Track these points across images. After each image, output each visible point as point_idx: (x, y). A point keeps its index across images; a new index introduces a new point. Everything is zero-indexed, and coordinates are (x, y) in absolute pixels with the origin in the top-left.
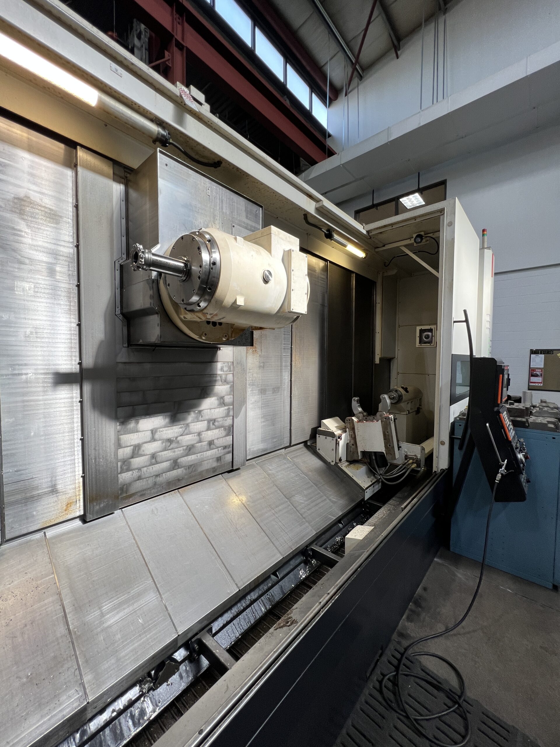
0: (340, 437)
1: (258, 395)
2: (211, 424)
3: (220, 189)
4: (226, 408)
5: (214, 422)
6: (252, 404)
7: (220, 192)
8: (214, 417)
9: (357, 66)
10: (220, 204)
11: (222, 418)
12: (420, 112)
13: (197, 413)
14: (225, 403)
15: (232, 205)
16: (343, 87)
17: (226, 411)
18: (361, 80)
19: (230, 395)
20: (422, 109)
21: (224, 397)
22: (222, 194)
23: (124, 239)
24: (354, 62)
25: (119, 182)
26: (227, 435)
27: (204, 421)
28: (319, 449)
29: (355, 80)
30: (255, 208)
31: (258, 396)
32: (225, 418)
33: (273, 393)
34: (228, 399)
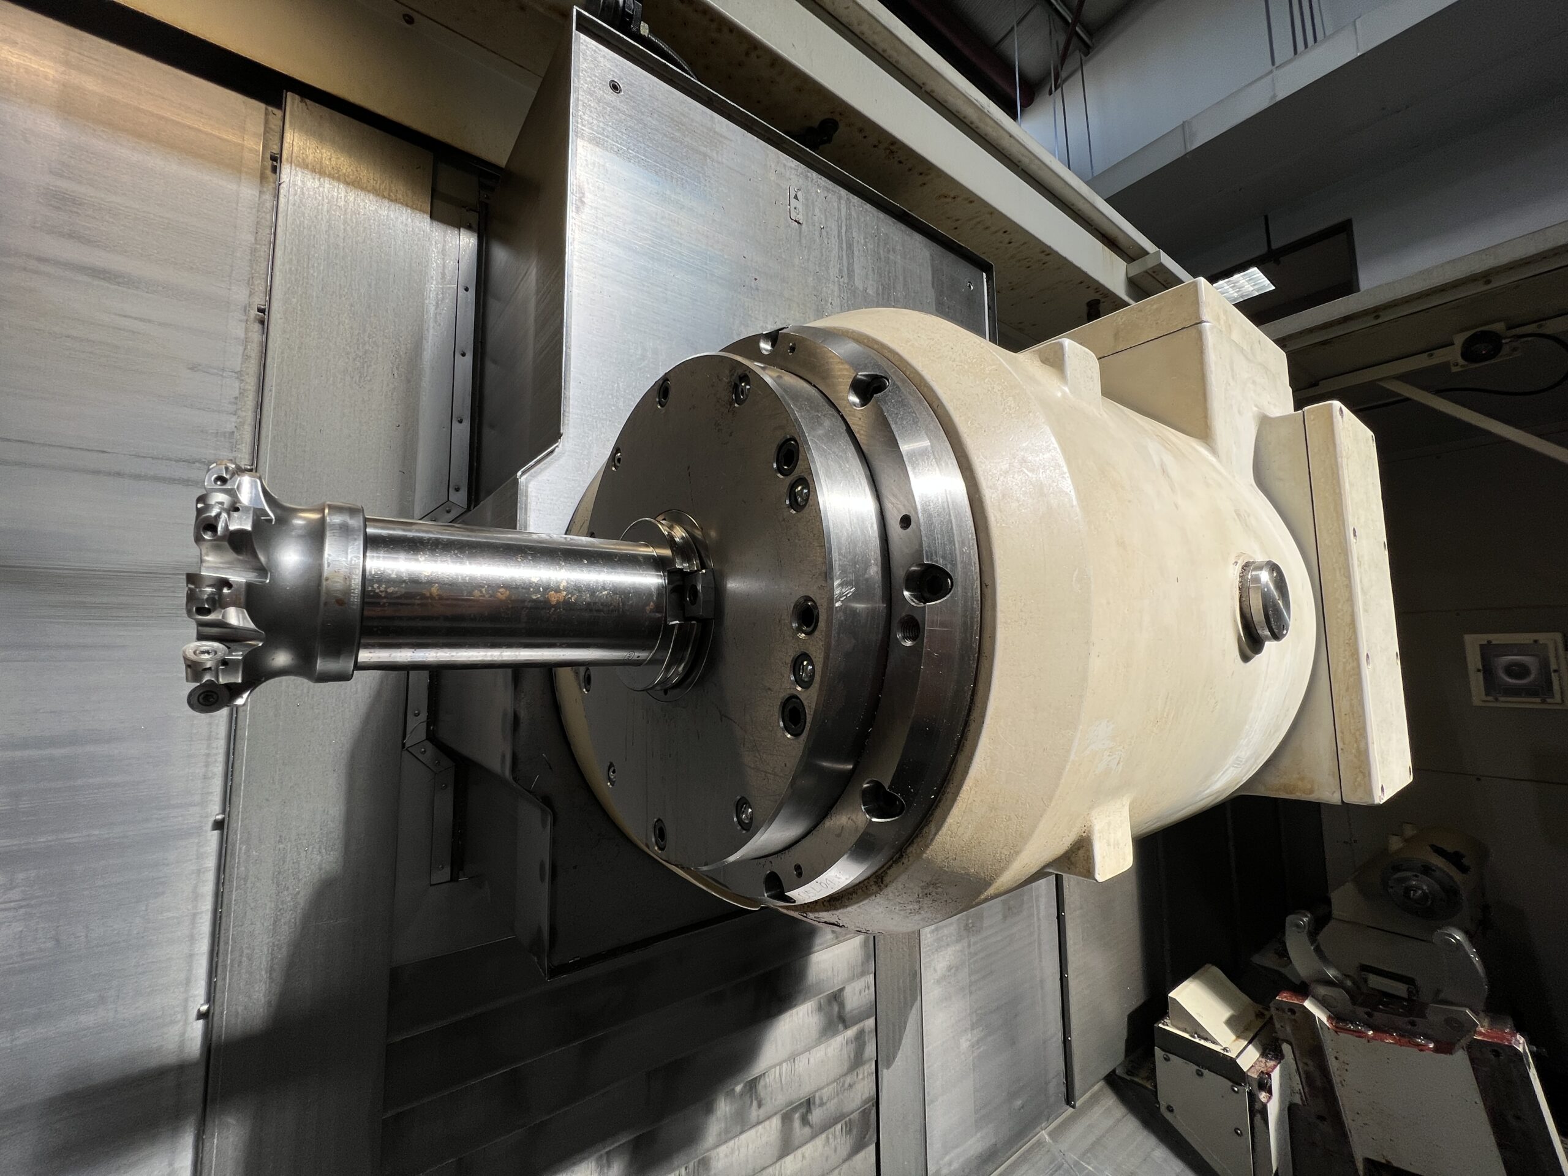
0: (1264, 1085)
1: (958, 941)
2: (797, 1123)
3: (840, 198)
4: (851, 1033)
5: (809, 1110)
6: (938, 982)
7: (839, 210)
8: (804, 1092)
9: (1077, 29)
10: (840, 258)
11: (835, 1081)
12: (1271, 72)
13: (742, 1094)
14: (848, 1016)
15: (887, 261)
16: (1050, 73)
17: (852, 1046)
18: (1087, 54)
19: (863, 974)
20: (1277, 64)
21: (842, 990)
22: (849, 217)
23: (462, 430)
24: (1070, 21)
25: (458, 223)
26: (858, 1147)
27: (769, 1118)
28: (1170, 1109)
29: (1076, 57)
30: (964, 272)
31: (958, 947)
32: (849, 1080)
33: (1005, 918)
34: (857, 995)
